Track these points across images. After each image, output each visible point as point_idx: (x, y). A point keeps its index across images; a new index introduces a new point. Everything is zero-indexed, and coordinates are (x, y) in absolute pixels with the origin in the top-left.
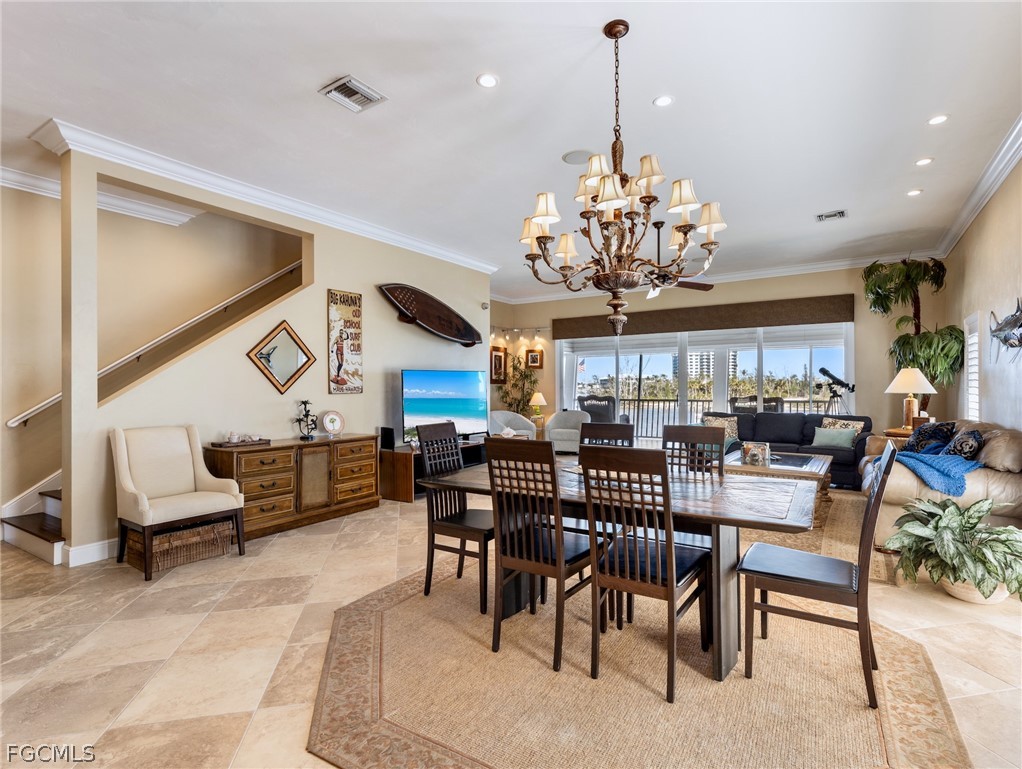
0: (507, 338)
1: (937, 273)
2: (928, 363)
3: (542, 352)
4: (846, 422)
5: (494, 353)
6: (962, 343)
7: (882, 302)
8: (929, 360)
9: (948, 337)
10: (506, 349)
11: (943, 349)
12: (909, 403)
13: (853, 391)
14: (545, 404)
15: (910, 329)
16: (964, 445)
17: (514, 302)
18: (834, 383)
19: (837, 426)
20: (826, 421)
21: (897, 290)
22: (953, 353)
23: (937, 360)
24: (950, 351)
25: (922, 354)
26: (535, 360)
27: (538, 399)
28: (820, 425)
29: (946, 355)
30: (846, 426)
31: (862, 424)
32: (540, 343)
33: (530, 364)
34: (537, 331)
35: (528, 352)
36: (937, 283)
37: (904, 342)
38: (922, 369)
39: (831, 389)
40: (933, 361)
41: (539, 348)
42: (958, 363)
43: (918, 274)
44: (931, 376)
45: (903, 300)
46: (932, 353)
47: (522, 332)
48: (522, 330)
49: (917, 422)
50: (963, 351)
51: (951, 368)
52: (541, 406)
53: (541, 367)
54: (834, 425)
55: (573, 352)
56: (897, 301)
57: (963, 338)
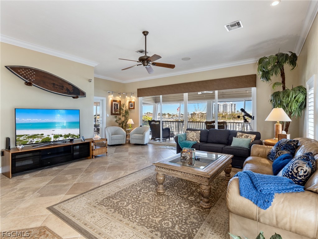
0: (120, 96)
1: (293, 59)
2: (287, 105)
3: (134, 102)
4: (247, 135)
5: (114, 103)
6: (305, 94)
7: (266, 75)
8: (288, 104)
9: (298, 92)
10: (120, 101)
11: (295, 98)
12: (277, 126)
13: (253, 119)
14: (133, 123)
15: (280, 89)
16: (299, 169)
17: (124, 82)
18: (245, 115)
19: (243, 137)
20: (238, 134)
21: (272, 69)
22: (301, 100)
23: (292, 104)
24: (299, 99)
25: (285, 101)
26: (132, 106)
27: (130, 121)
28: (235, 136)
29: (297, 101)
30: (247, 137)
31: (255, 136)
32: (134, 99)
33: (130, 107)
34: (132, 94)
35: (130, 102)
36: (293, 64)
37: (276, 95)
38: (284, 109)
39: (244, 118)
40: (290, 104)
41: (133, 101)
42: (303, 106)
43: (282, 59)
44: (289, 112)
45: (276, 73)
46: (289, 100)
47: (127, 94)
48: (127, 93)
49: (280, 136)
50: (306, 99)
51: (300, 108)
52: (131, 124)
53: (134, 108)
54: (242, 136)
55: (156, 103)
56: (272, 75)
57: (306, 92)
